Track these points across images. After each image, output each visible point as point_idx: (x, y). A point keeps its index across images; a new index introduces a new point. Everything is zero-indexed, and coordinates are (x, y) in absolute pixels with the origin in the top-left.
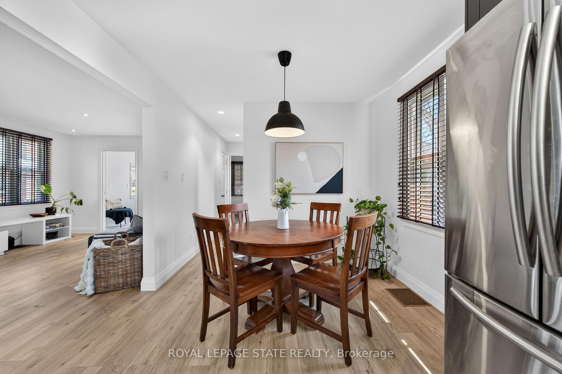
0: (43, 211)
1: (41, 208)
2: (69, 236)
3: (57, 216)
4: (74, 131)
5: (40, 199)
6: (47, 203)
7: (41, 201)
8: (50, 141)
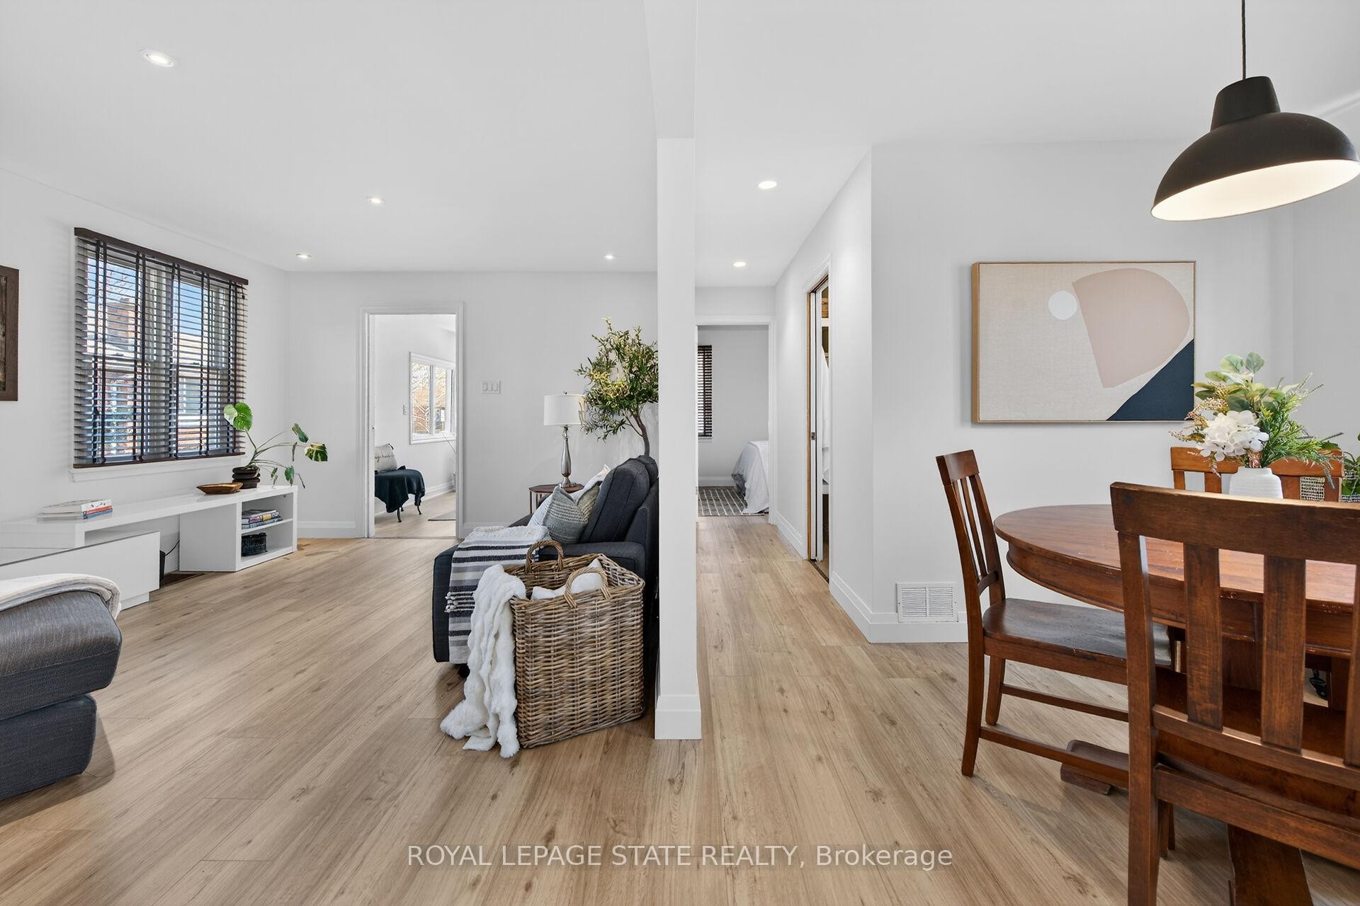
0: (227, 479)
1: (222, 470)
2: (292, 545)
3: (263, 490)
4: (304, 257)
5: (217, 444)
6: (234, 454)
7: (220, 450)
8: (244, 286)
